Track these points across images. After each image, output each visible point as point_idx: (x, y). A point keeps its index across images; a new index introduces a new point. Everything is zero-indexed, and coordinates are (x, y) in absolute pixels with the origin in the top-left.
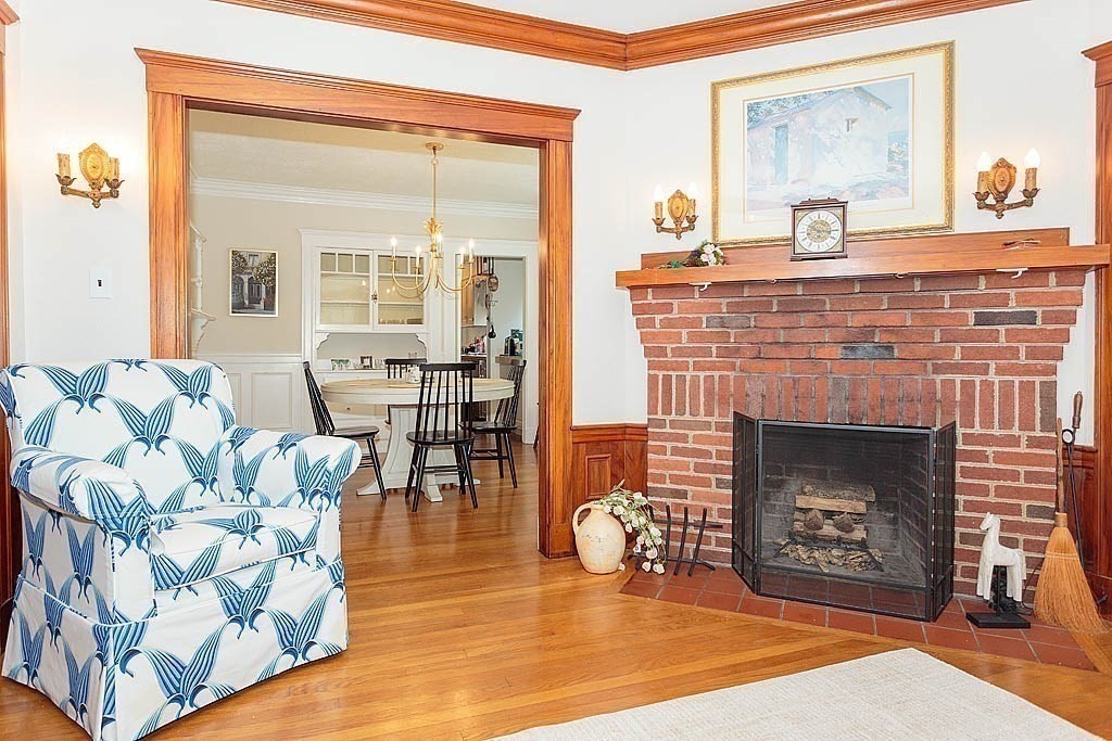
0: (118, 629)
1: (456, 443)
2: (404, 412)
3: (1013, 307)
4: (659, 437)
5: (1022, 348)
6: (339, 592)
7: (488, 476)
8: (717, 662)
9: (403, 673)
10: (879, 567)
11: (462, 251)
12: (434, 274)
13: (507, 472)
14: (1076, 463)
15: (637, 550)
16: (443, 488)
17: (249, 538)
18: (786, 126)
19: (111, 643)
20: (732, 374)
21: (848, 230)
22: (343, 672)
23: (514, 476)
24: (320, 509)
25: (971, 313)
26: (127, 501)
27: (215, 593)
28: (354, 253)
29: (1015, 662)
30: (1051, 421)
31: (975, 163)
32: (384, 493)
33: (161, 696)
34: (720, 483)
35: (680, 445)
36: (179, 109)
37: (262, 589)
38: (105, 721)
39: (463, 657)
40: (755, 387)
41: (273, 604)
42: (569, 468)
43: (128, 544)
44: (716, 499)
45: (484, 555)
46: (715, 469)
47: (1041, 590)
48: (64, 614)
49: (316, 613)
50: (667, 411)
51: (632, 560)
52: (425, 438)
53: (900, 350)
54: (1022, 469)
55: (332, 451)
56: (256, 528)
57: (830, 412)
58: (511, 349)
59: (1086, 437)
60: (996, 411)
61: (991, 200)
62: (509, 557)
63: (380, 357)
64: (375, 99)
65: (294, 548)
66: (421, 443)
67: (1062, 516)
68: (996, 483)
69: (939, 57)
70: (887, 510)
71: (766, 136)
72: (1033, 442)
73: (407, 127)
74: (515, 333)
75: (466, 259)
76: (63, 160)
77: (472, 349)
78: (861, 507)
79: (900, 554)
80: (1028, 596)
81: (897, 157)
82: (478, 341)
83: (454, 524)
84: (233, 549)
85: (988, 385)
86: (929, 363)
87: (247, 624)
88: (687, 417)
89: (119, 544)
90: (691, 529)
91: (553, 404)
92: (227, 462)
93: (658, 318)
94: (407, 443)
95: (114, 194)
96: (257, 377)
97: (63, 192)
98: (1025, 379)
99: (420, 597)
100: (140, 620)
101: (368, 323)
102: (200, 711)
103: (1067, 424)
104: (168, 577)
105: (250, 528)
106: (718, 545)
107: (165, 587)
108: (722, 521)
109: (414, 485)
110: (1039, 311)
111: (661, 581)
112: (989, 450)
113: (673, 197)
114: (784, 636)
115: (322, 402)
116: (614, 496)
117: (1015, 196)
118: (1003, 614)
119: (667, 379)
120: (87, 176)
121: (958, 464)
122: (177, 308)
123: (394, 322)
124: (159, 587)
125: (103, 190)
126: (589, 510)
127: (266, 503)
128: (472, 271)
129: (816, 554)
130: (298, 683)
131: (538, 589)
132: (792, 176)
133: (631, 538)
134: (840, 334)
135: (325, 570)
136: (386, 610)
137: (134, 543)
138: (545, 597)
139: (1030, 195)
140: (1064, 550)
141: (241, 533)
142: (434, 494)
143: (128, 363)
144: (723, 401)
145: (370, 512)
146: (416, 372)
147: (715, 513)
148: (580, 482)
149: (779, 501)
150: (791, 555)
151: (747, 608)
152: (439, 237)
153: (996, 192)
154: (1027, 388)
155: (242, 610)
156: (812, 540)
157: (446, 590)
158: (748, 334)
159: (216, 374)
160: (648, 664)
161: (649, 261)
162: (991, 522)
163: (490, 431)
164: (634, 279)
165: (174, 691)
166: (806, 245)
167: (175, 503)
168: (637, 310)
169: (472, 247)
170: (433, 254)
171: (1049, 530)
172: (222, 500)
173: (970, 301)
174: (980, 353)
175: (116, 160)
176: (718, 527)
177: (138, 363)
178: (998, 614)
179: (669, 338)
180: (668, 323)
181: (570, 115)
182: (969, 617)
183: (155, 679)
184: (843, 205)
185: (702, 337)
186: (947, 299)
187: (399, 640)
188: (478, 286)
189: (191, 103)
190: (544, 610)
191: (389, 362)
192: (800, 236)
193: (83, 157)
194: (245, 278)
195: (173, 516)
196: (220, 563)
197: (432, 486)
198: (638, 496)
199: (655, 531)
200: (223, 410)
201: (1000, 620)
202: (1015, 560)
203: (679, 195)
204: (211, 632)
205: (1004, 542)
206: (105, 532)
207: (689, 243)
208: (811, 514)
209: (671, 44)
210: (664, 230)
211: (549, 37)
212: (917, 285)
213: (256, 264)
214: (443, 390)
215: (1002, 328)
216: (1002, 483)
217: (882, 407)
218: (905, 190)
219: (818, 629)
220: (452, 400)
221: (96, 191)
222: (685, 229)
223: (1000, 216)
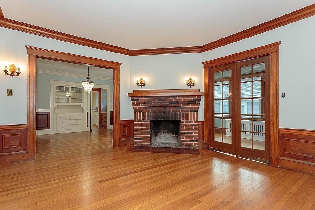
3: (192, 101)
5: (194, 107)
28: (65, 86)
31: (186, 79)
35: (140, 125)
50: (137, 119)
54: (193, 126)
60: (190, 117)
68: (190, 129)
76: (6, 67)
85: (189, 113)
86: (180, 110)
88: (141, 120)
93: (136, 102)
95: (18, 75)
97: (5, 74)
101: (68, 103)
110: (196, 101)
112: (189, 124)
117: (192, 84)
119: (137, 113)
120: (11, 71)
123: (75, 103)
154: (194, 114)
161: (135, 91)
164: (132, 95)
173: (186, 100)
174: (188, 108)
179: (138, 105)
193: (10, 67)
203: (142, 79)
207: (143, 88)
210: (139, 86)
221: (12, 74)
222: (143, 86)
223: (190, 87)
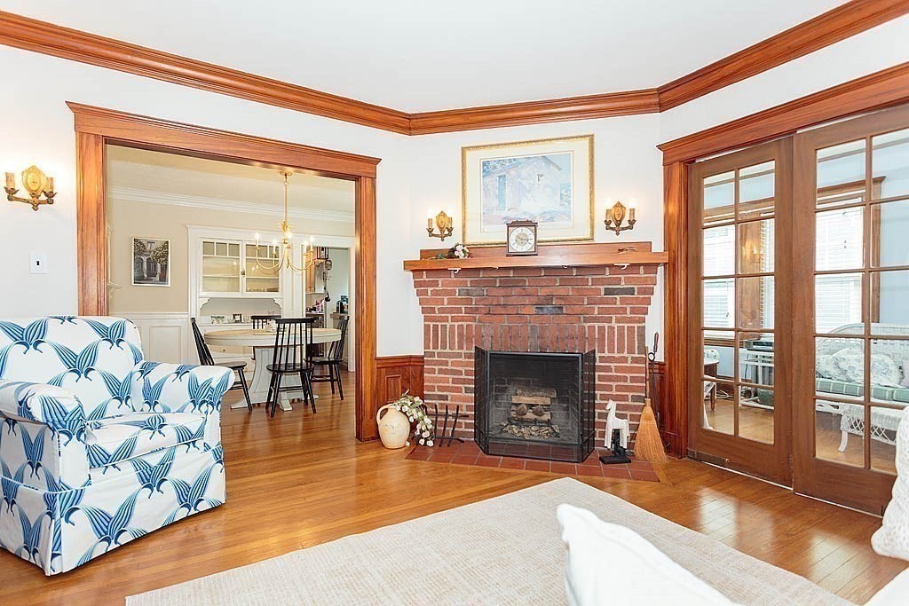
0: (63, 495)
1: (301, 370)
2: (265, 352)
3: (623, 285)
4: (430, 363)
5: (628, 307)
6: (220, 466)
7: (322, 393)
8: (458, 493)
9: (264, 514)
10: (557, 435)
11: (306, 244)
12: (286, 259)
13: (337, 390)
14: (655, 371)
15: (418, 433)
16: (293, 402)
17: (157, 432)
18: (504, 176)
19: (58, 504)
20: (474, 324)
21: (538, 239)
22: (223, 517)
23: (341, 392)
24: (206, 412)
25: (602, 288)
26: (69, 410)
27: (133, 469)
28: (228, 242)
29: (621, 480)
30: (643, 349)
31: (605, 203)
32: (251, 407)
33: (95, 538)
34: (467, 390)
35: (444, 367)
36: (100, 144)
37: (166, 466)
38: (54, 556)
39: (304, 502)
40: (487, 331)
41: (174, 475)
42: (375, 383)
43: (71, 438)
44: (465, 400)
45: (319, 442)
46: (464, 381)
47: (637, 443)
48: (19, 489)
49: (203, 482)
50: (436, 347)
51: (413, 439)
52: (279, 368)
53: (567, 309)
54: (628, 375)
55: (214, 375)
56: (161, 426)
57: (529, 347)
58: (341, 308)
59: (660, 357)
60: (616, 343)
61: (613, 225)
62: (337, 443)
63: (247, 315)
64: (245, 145)
65: (188, 438)
66: (277, 371)
67: (648, 400)
68: (616, 383)
69: (586, 141)
70: (563, 403)
71: (493, 181)
72: (635, 360)
73: (267, 164)
74: (343, 298)
75: (308, 248)
76: (9, 177)
77: (314, 309)
78: (548, 401)
79: (570, 428)
80: (630, 445)
81: (565, 197)
82: (317, 304)
83: (300, 424)
84: (145, 440)
85: (612, 328)
86: (582, 317)
87: (155, 489)
88: (448, 350)
89: (64, 438)
90: (451, 419)
91: (364, 344)
92: (138, 384)
93: (430, 289)
94: (267, 372)
95: (50, 201)
96: (154, 329)
97: (10, 199)
98: (630, 325)
99: (274, 469)
100: (79, 488)
101: (238, 291)
102: (122, 547)
103: (651, 350)
104: (99, 459)
105: (157, 426)
106: (466, 428)
107: (97, 466)
108: (468, 413)
109: (272, 400)
110: (636, 287)
111: (431, 450)
112: (613, 365)
113: (439, 215)
114: (501, 476)
115: (205, 345)
116: (403, 400)
117: (625, 224)
118: (619, 456)
119: (436, 327)
120: (28, 189)
121: (597, 374)
122: (99, 281)
123: (258, 291)
124: (92, 466)
125: (40, 198)
126: (387, 409)
127: (167, 410)
128: (312, 257)
129: (523, 430)
130: (191, 526)
131: (355, 459)
132: (508, 205)
133: (413, 426)
134: (534, 300)
135: (210, 453)
136: (252, 479)
137: (75, 437)
138: (359, 464)
139: (632, 223)
140: (649, 419)
141: (152, 429)
142: (286, 404)
143: (63, 319)
144: (469, 340)
145: (241, 419)
146: (274, 324)
147: (464, 408)
148: (382, 393)
149: (504, 400)
150: (509, 432)
151: (481, 463)
152: (289, 235)
153: (616, 221)
154: (631, 329)
155: (152, 479)
156: (521, 422)
157: (293, 464)
158: (483, 300)
159: (129, 326)
160: (419, 497)
161: (425, 254)
162: (612, 405)
163: (325, 363)
164: (415, 266)
165: (103, 534)
166: (515, 247)
167: (100, 413)
168: (417, 284)
169: (312, 241)
170: (286, 246)
171: (642, 409)
172: (134, 411)
173: (602, 282)
174: (608, 311)
175: (52, 179)
176: (466, 416)
177: (70, 319)
178: (616, 456)
179: (436, 302)
180: (435, 293)
181: (375, 161)
182: (601, 459)
183: (90, 526)
184: (535, 225)
185: (456, 301)
186: (590, 280)
187: (262, 495)
188: (318, 266)
189: (109, 141)
190: (358, 472)
191: (253, 318)
192: (511, 242)
193: (25, 174)
194: (145, 259)
195: (100, 421)
196: (136, 449)
197: (285, 401)
198: (417, 399)
199: (427, 420)
200: (134, 350)
201: (616, 459)
202: (623, 425)
203: (443, 214)
204: (129, 495)
205: (618, 416)
206: (54, 431)
207: (448, 244)
208: (521, 407)
209: (436, 122)
210: (433, 235)
211: (361, 112)
212: (575, 271)
213: (153, 249)
214: (292, 336)
215: (618, 297)
216: (619, 383)
217: (557, 343)
218: (569, 217)
219: (519, 471)
220: (298, 342)
221: (35, 199)
222: (446, 235)
223: (618, 234)
